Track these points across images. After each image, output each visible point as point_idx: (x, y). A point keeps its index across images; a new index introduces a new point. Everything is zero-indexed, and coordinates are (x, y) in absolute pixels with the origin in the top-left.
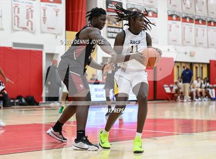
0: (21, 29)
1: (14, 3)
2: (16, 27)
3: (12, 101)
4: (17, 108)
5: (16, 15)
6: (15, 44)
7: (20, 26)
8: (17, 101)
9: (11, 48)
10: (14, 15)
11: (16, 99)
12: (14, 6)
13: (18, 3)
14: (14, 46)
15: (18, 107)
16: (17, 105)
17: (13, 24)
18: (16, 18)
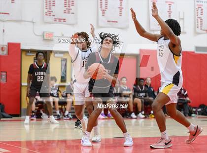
0: (205, 32)
1: (196, 3)
2: (198, 30)
3: (194, 110)
4: (199, 118)
5: (199, 16)
6: (197, 48)
7: (203, 29)
8: (200, 110)
9: (194, 52)
10: (196, 17)
11: (199, 108)
12: (197, 7)
13: (201, 3)
14: (196, 51)
15: (201, 116)
16: (199, 114)
17: (196, 26)
18: (199, 19)
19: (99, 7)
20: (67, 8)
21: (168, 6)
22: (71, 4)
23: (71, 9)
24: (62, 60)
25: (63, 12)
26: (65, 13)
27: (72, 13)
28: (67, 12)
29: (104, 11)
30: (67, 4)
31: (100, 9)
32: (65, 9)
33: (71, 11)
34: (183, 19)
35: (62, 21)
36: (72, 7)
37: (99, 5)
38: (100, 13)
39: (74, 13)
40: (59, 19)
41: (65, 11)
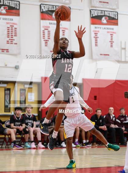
19: (42, 37)
20: (10, 38)
21: (110, 36)
22: (13, 35)
23: (14, 40)
24: (5, 90)
25: (6, 42)
26: (7, 43)
27: (15, 44)
28: (10, 42)
29: (46, 42)
30: (10, 34)
31: (42, 40)
32: (8, 39)
33: (14, 42)
34: (125, 49)
35: (5, 51)
36: (14, 38)
37: (42, 35)
38: (43, 43)
39: (16, 44)
40: (2, 49)
41: (8, 41)
